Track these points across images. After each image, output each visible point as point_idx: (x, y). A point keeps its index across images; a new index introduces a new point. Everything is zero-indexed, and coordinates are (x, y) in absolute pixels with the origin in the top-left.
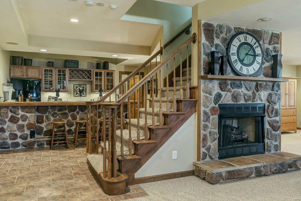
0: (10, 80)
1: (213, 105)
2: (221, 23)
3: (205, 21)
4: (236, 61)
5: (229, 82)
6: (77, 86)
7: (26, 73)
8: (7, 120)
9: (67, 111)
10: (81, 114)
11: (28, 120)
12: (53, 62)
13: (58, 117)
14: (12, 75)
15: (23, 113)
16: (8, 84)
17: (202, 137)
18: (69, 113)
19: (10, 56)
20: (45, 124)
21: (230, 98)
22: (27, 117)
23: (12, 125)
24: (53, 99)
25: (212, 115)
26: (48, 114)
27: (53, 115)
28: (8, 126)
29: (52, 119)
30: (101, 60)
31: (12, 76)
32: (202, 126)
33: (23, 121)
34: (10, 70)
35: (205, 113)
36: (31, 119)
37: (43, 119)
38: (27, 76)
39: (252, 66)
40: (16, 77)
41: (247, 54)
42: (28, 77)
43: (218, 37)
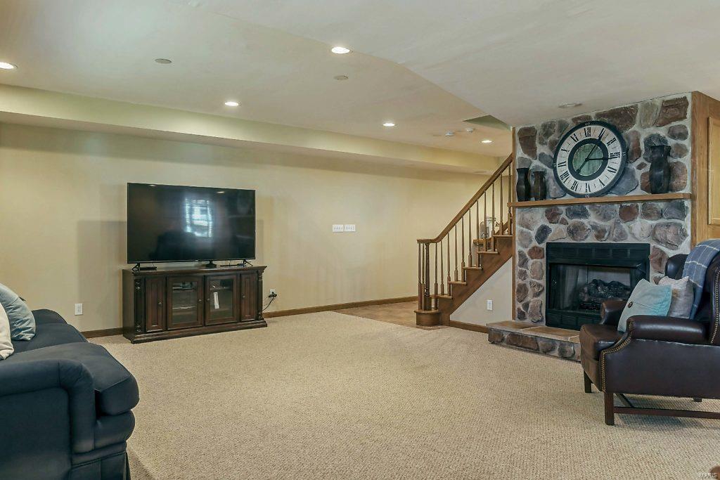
1: (535, 243)
2: (547, 120)
3: (521, 127)
4: (566, 174)
5: (563, 209)
17: (517, 287)
21: (565, 234)
25: (532, 259)
32: (516, 273)
35: (521, 254)
39: (597, 179)
41: (587, 160)
43: (542, 143)
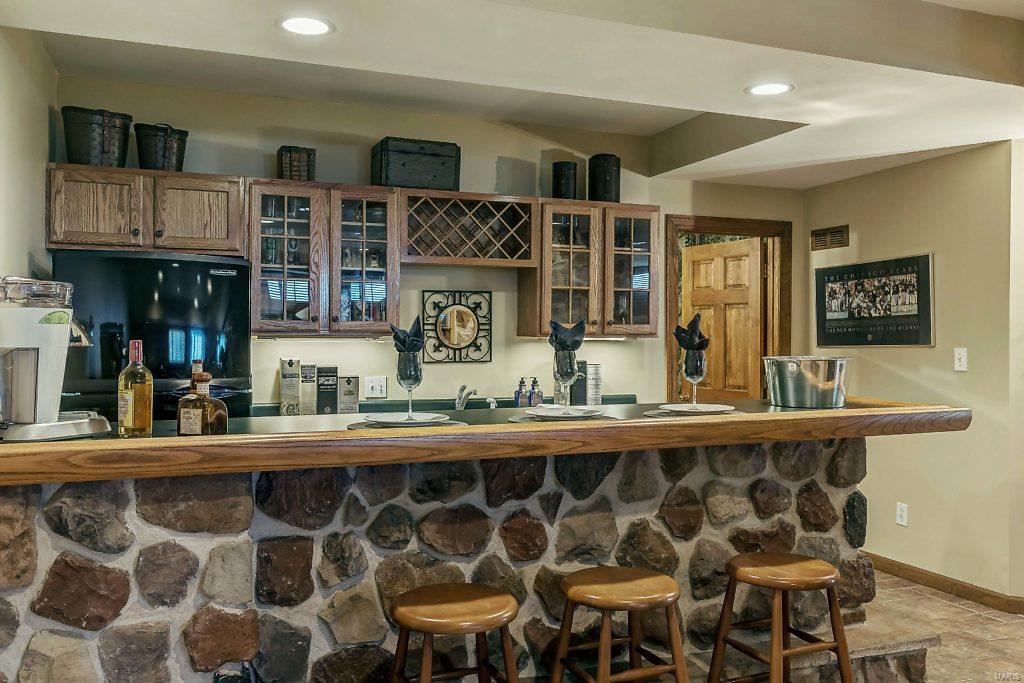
0: (47, 263)
6: (437, 298)
7: (150, 214)
8: (21, 602)
9: (476, 497)
10: (573, 512)
11: (201, 590)
12: (310, 153)
13: (413, 545)
14: (60, 229)
15: (156, 535)
16: (37, 287)
18: (489, 511)
19: (52, 112)
20: (317, 601)
22: (190, 567)
23: (69, 643)
24: (306, 379)
26: (346, 520)
27: (377, 535)
28: (29, 655)
29: (373, 558)
30: (571, 151)
31: (60, 237)
33: (157, 599)
34: (49, 198)
36: (219, 586)
37: (309, 567)
38: (158, 234)
40: (88, 239)
42: (160, 242)
